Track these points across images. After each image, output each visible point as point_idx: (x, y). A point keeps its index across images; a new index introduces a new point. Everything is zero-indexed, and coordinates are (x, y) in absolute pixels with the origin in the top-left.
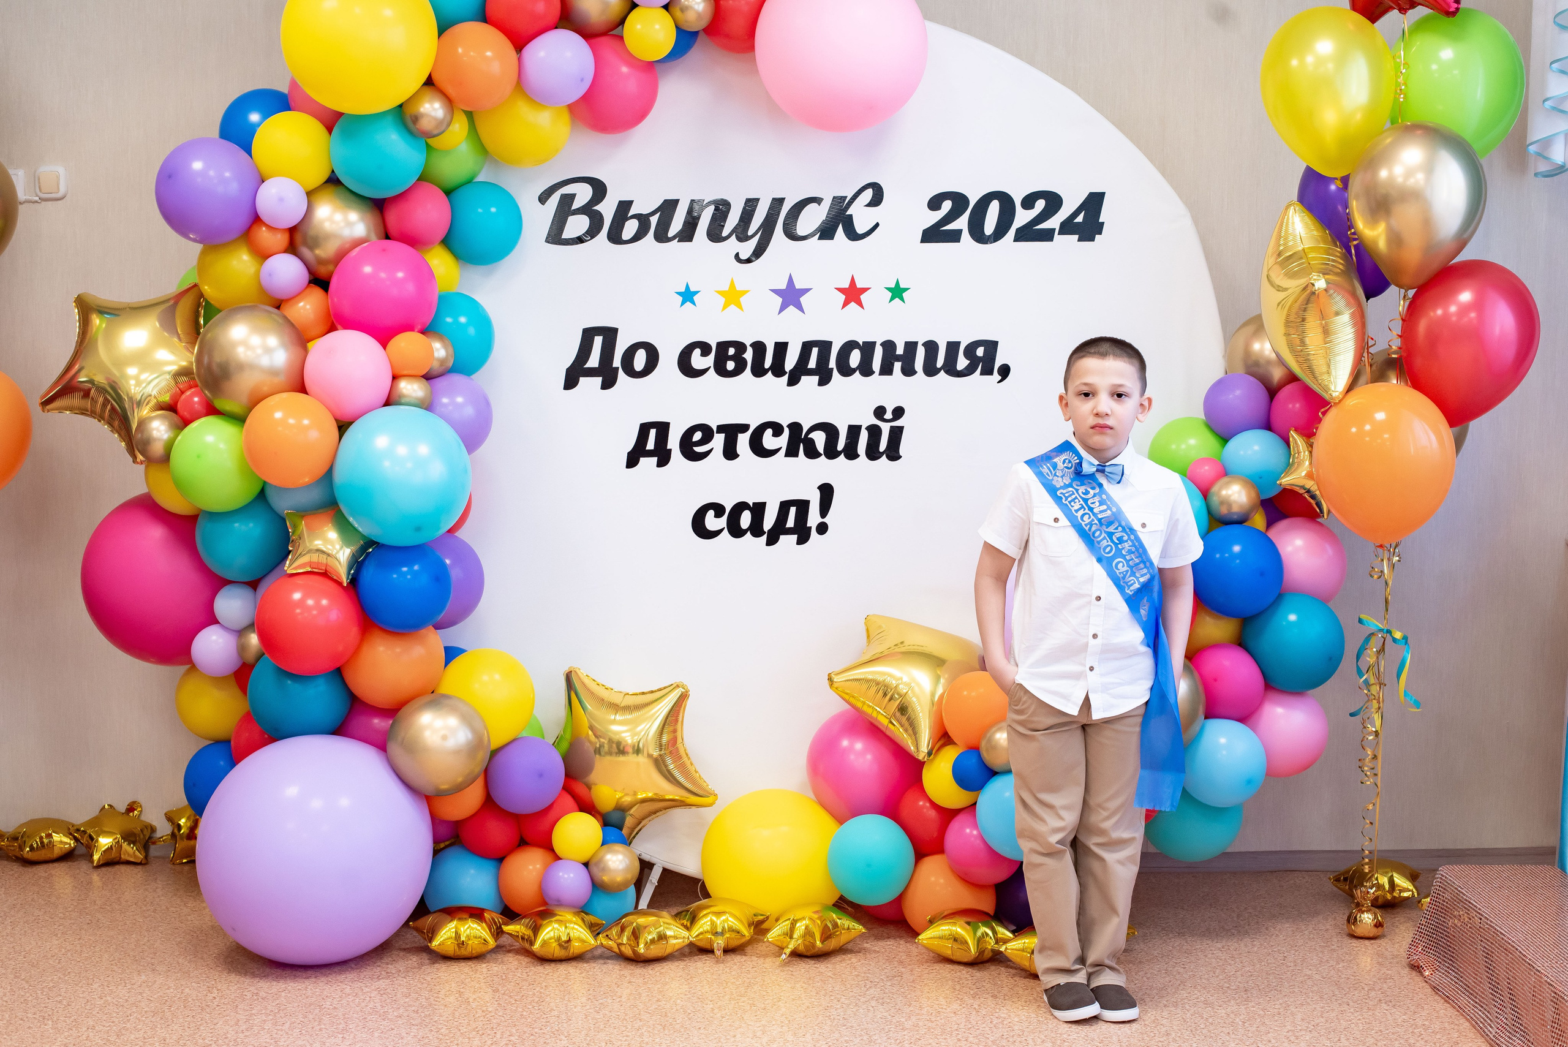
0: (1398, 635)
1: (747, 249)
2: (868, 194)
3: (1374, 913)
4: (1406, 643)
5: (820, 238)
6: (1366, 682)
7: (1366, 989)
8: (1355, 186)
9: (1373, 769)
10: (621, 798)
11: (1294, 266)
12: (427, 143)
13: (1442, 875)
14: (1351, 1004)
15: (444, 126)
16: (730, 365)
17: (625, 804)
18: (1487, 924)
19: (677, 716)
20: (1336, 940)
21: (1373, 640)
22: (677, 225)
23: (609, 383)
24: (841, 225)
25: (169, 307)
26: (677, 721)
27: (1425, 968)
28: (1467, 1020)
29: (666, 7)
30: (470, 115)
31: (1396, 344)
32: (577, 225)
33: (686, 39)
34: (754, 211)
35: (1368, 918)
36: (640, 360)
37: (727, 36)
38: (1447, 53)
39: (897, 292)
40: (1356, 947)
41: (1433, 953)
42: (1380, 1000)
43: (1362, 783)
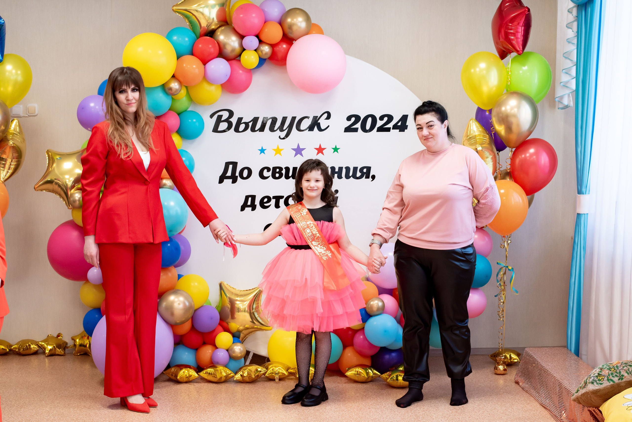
0: (510, 268)
1: (283, 134)
2: (326, 115)
3: (504, 365)
4: (513, 271)
5: (308, 131)
6: (500, 284)
7: (500, 389)
8: (494, 113)
9: (502, 315)
10: (239, 327)
11: (473, 141)
12: (172, 98)
13: (526, 351)
14: (494, 393)
15: (178, 91)
16: (277, 175)
17: (240, 329)
18: (540, 364)
19: (259, 298)
20: (490, 375)
21: (502, 270)
22: (258, 126)
23: (234, 181)
24: (316, 126)
25: (80, 154)
26: (259, 300)
27: (520, 382)
28: (533, 397)
29: (256, 50)
30: (187, 87)
31: (509, 167)
32: (223, 126)
33: (262, 61)
34: (285, 121)
35: (501, 367)
36: (245, 173)
37: (277, 60)
38: (525, 68)
39: (336, 150)
40: (497, 377)
41: (523, 377)
42: (504, 392)
43: (499, 320)
